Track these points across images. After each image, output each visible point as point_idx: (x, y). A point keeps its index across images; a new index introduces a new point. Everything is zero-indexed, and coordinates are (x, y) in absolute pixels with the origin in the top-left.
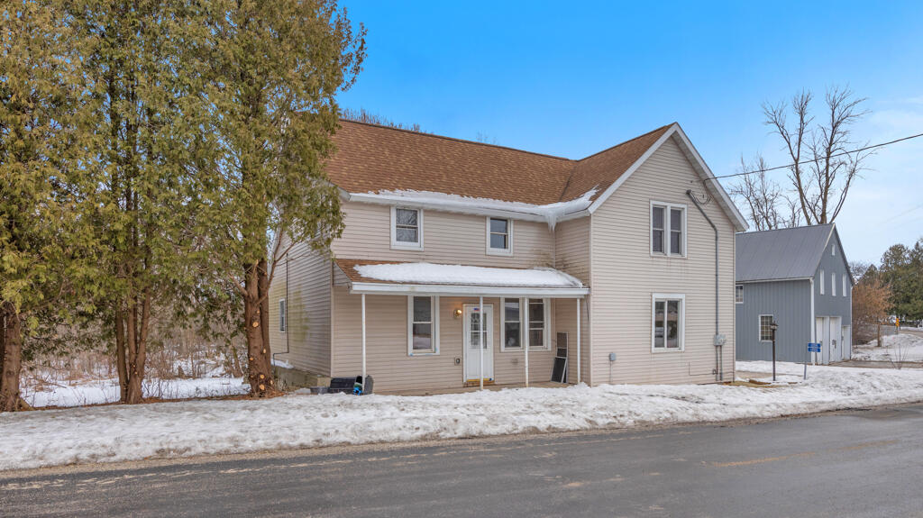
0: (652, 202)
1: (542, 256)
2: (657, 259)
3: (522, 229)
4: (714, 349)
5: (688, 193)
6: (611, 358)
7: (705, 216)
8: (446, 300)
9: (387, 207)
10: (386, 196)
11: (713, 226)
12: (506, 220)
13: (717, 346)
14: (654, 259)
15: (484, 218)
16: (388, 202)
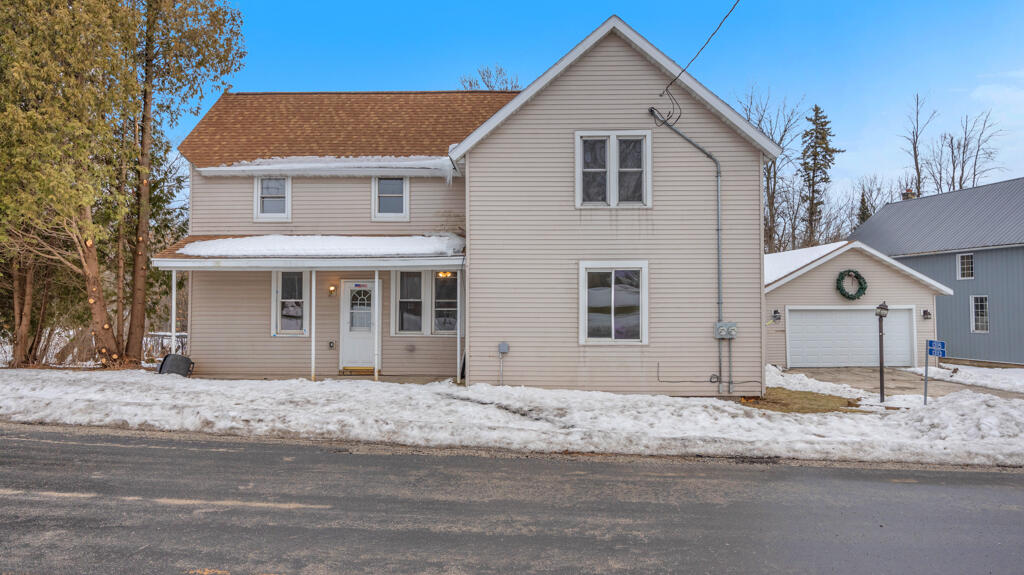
0: (578, 134)
1: (453, 219)
2: (589, 213)
3: (420, 188)
4: (716, 344)
5: (652, 111)
6: (504, 351)
7: (690, 142)
8: (323, 276)
9: (249, 178)
10: (244, 168)
11: (709, 156)
12: (402, 179)
13: (722, 339)
14: (583, 213)
15: (368, 179)
16: (250, 174)
